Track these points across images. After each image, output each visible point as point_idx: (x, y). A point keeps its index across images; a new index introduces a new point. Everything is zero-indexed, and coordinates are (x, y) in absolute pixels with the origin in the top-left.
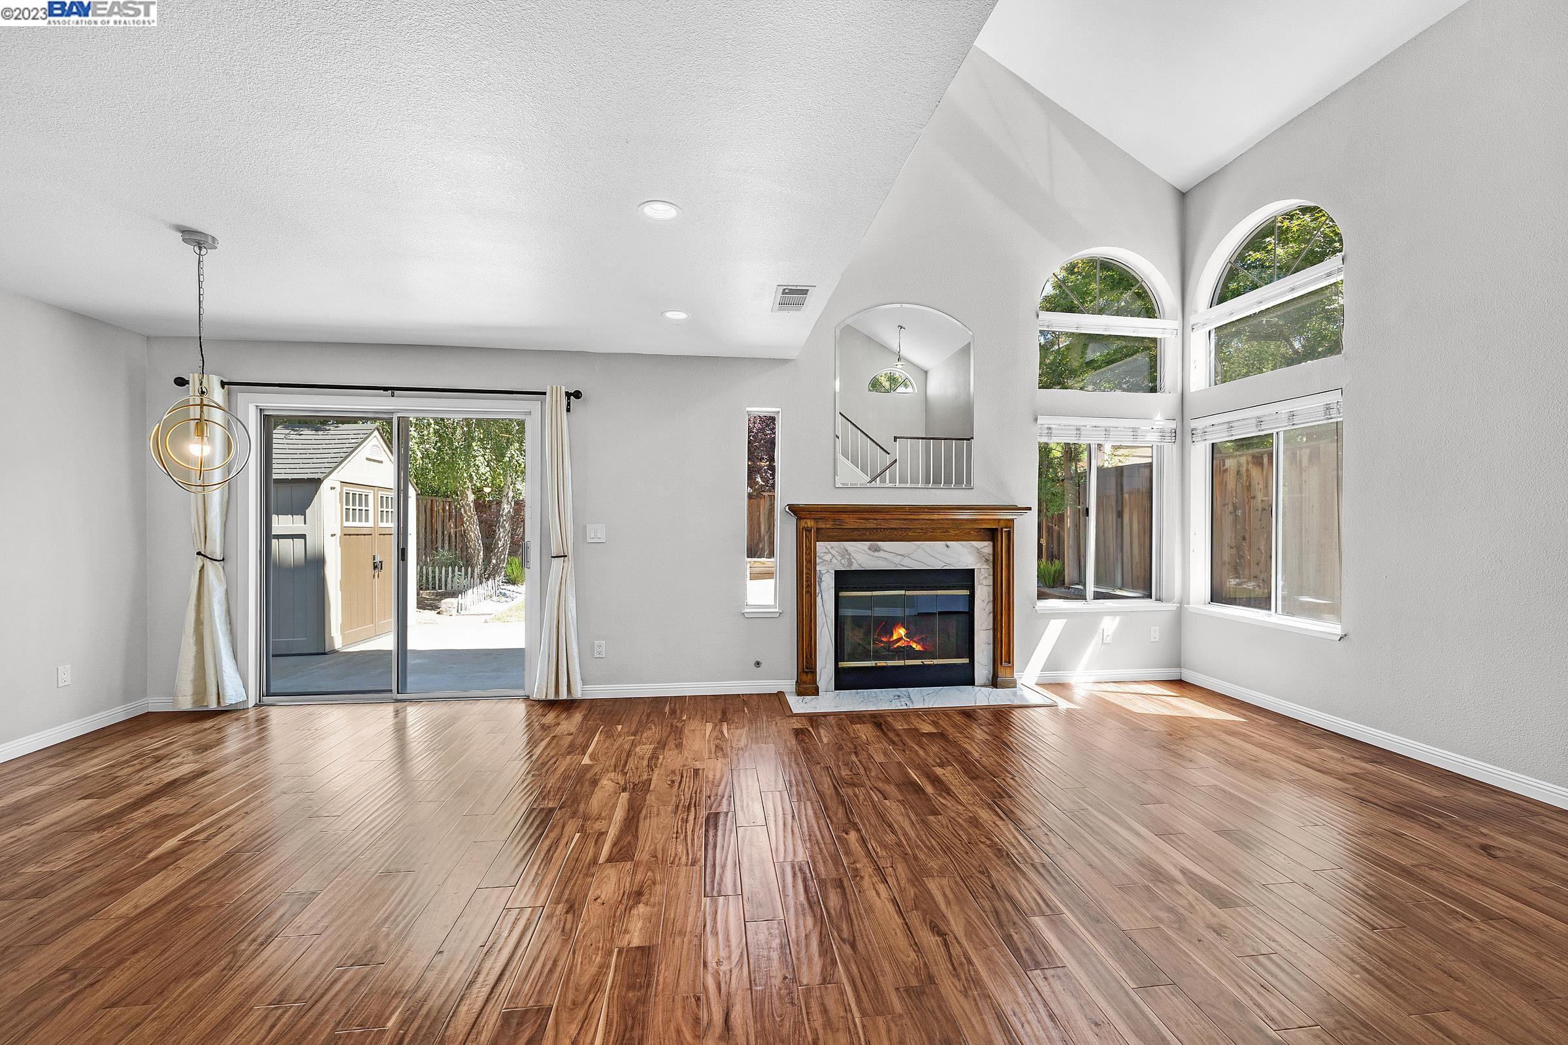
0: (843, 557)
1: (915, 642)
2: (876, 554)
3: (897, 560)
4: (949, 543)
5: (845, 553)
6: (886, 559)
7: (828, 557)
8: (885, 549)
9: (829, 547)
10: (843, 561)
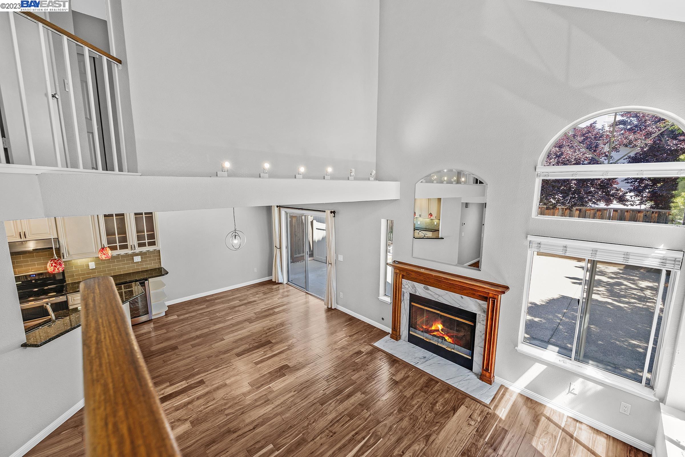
0: (413, 288)
1: (448, 336)
2: (427, 291)
3: (436, 296)
4: (463, 296)
5: (414, 287)
6: (431, 295)
7: (407, 286)
8: (431, 290)
9: (407, 282)
10: (413, 290)
